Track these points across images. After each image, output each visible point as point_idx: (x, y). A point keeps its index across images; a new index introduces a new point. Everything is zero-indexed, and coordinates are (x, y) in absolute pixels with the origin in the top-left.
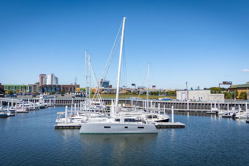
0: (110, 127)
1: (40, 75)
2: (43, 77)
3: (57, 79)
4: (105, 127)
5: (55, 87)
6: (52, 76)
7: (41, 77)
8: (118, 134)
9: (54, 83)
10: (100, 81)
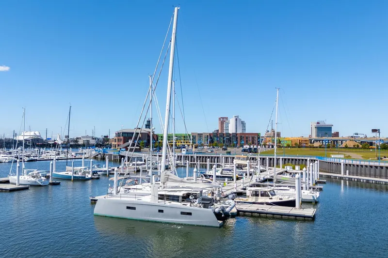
0: (134, 208)
1: (220, 119)
2: (223, 121)
3: (243, 123)
4: (128, 208)
5: (228, 136)
6: (236, 119)
7: (221, 122)
8: (148, 221)
9: (239, 131)
10: (315, 125)
